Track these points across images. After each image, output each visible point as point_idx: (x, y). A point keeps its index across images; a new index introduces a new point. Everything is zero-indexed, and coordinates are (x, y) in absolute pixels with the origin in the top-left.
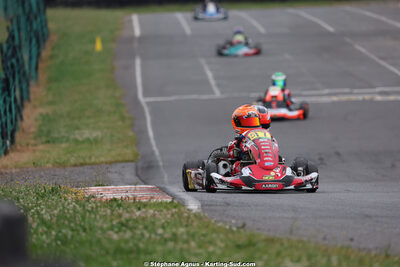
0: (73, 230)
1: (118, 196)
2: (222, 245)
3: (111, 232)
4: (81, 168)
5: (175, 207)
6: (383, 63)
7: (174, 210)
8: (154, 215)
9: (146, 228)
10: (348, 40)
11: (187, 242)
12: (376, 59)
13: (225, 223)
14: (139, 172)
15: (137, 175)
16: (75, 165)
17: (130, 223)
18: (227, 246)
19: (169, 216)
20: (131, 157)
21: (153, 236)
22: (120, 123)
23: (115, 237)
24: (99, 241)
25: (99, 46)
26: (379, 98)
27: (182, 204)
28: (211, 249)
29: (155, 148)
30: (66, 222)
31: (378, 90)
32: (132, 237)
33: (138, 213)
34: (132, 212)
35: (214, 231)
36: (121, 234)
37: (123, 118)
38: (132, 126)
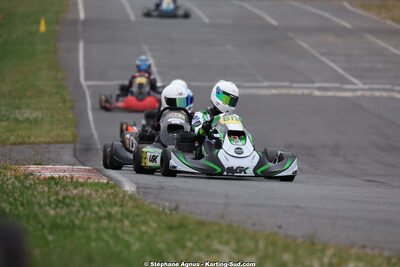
0: (11, 204)
1: (56, 175)
2: (155, 225)
3: (47, 208)
4: (21, 147)
5: (111, 188)
6: (324, 59)
7: (110, 191)
8: (91, 194)
9: (82, 206)
10: (291, 34)
12: (318, 55)
14: (77, 154)
15: (75, 156)
16: (15, 144)
17: (67, 200)
18: (159, 226)
19: (105, 196)
20: (70, 138)
21: (88, 213)
22: (61, 105)
23: (52, 212)
24: (36, 216)
25: (43, 27)
26: (317, 93)
27: (117, 185)
28: (144, 228)
29: (94, 131)
30: (5, 197)
31: (317, 85)
32: (69, 214)
33: (75, 192)
34: (69, 190)
35: (147, 212)
36: (58, 210)
37: (64, 101)
38: (72, 108)
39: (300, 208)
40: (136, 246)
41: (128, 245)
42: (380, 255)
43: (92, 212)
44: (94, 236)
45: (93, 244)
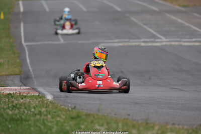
1: (12, 92)
2: (64, 117)
3: (8, 110)
5: (40, 98)
6: (145, 27)
7: (40, 99)
8: (30, 102)
9: (25, 108)
10: (127, 15)
11: (46, 115)
12: (142, 25)
13: (65, 106)
14: (22, 80)
15: (21, 82)
17: (18, 106)
18: (66, 118)
19: (37, 102)
20: (18, 73)
21: (29, 112)
22: (13, 55)
23: (10, 112)
24: (2, 114)
25: (2, 16)
26: (143, 44)
27: (43, 96)
28: (58, 119)
29: (30, 68)
31: (142, 40)
32: (19, 113)
33: (22, 101)
34: (19, 100)
35: (60, 110)
36: (13, 111)
37: (14, 53)
38: (19, 57)
40: (55, 129)
41: (50, 129)
42: (183, 128)
43: (31, 111)
44: (32, 124)
45: (32, 129)
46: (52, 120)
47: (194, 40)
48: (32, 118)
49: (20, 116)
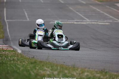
2: (27, 63)
6: (77, 13)
7: (14, 52)
8: (8, 53)
9: (5, 57)
10: (67, 6)
13: (28, 57)
15: (3, 42)
17: (1, 55)
19: (12, 54)
20: (2, 37)
21: (7, 59)
26: (75, 23)
28: (24, 63)
29: (9, 35)
31: (75, 20)
32: (2, 59)
33: (3, 53)
34: (2, 52)
35: (25, 58)
38: (3, 28)
39: (70, 57)
40: (22, 68)
41: (19, 69)
44: (9, 66)
45: (9, 68)
46: (20, 64)
47: (105, 21)
48: (9, 63)
49: (2, 61)
